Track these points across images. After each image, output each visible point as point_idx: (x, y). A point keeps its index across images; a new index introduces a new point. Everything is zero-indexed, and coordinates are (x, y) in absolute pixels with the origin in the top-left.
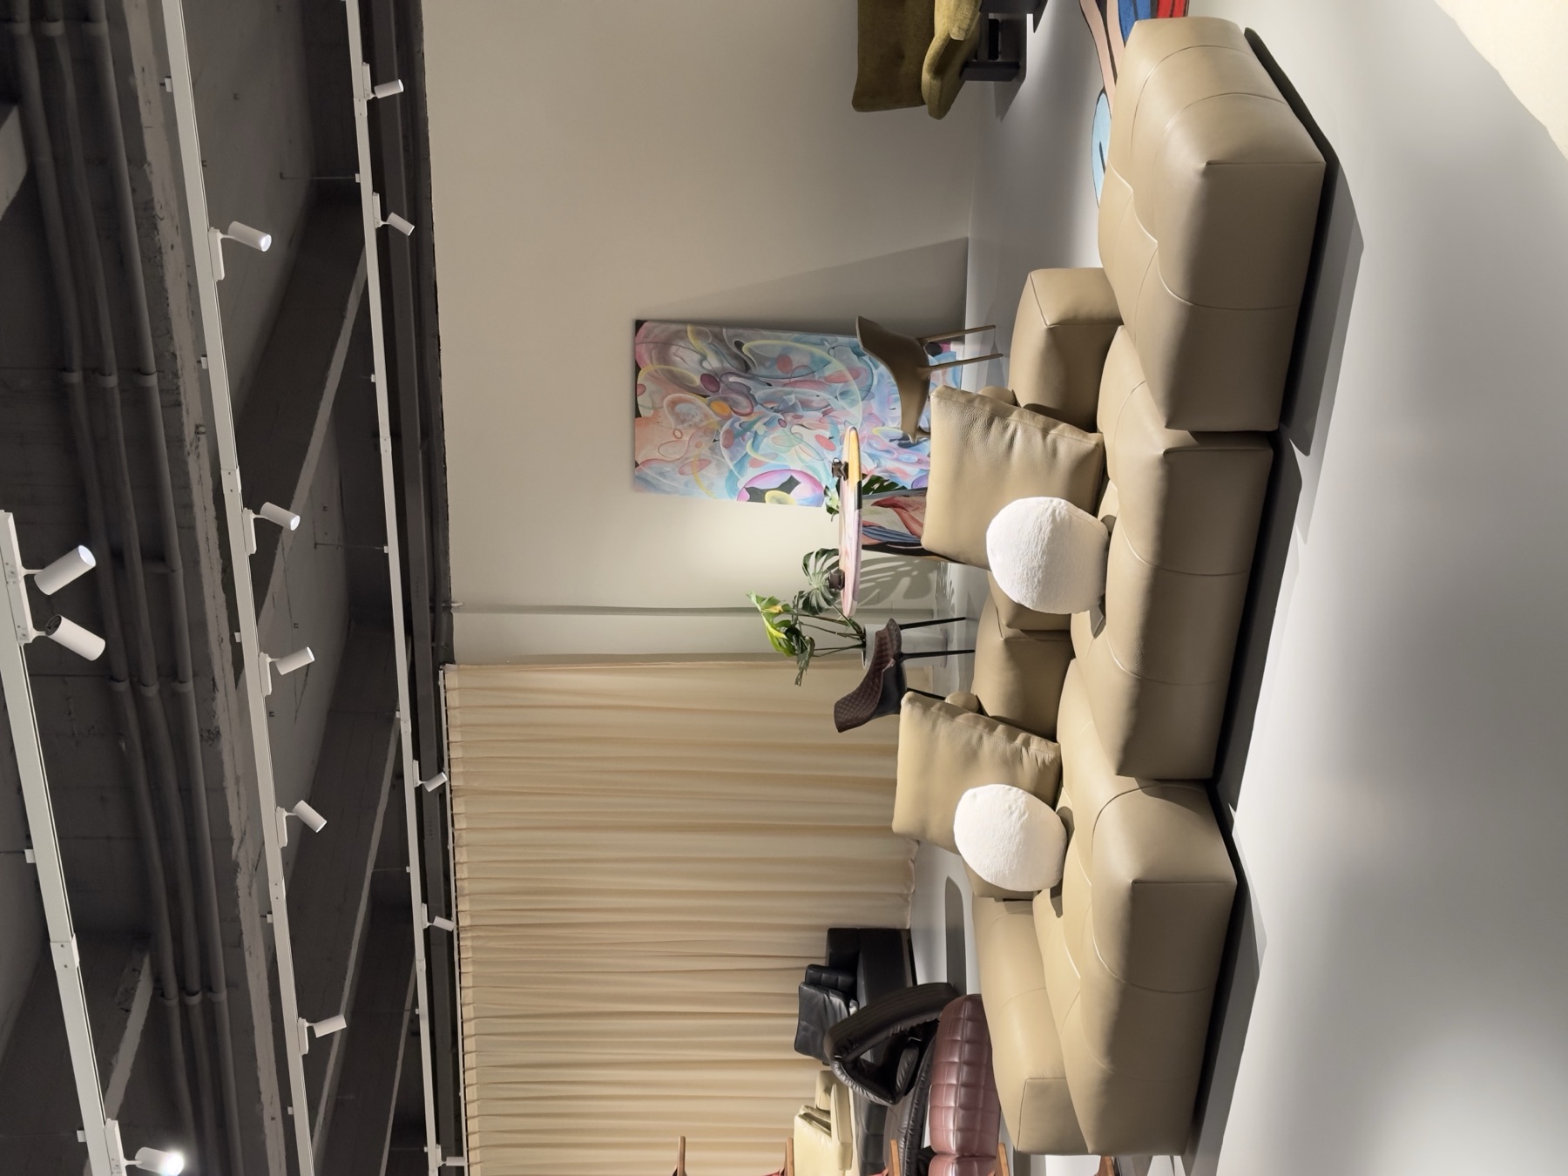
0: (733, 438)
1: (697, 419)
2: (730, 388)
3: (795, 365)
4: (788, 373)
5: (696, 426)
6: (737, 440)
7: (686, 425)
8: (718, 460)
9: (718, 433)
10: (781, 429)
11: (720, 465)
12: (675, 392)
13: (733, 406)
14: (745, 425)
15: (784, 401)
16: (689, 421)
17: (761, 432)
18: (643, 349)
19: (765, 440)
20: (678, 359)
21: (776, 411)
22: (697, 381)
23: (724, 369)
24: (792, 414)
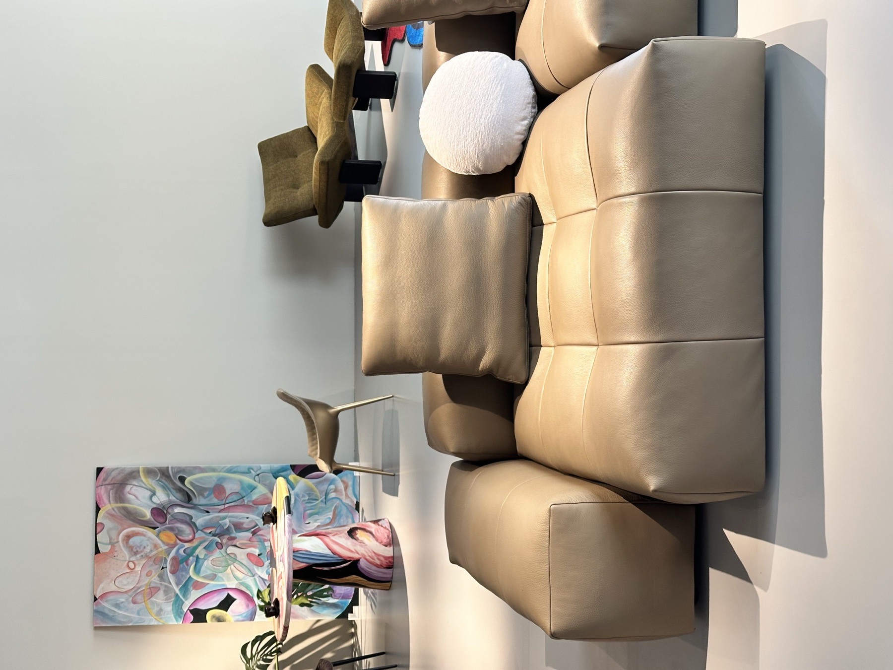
0: (179, 564)
1: (148, 550)
2: (176, 518)
3: (228, 492)
4: (222, 500)
5: (147, 556)
6: (181, 566)
7: (138, 556)
8: (166, 586)
9: (166, 560)
10: (218, 550)
11: (167, 590)
12: (129, 527)
13: (178, 534)
14: (188, 551)
15: (220, 525)
16: (141, 552)
17: (201, 556)
18: (102, 491)
19: (206, 563)
20: (131, 497)
21: (214, 535)
22: (148, 515)
23: (170, 501)
24: (227, 537)
